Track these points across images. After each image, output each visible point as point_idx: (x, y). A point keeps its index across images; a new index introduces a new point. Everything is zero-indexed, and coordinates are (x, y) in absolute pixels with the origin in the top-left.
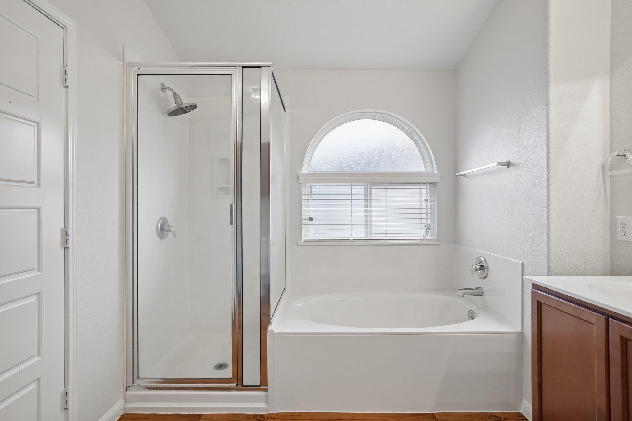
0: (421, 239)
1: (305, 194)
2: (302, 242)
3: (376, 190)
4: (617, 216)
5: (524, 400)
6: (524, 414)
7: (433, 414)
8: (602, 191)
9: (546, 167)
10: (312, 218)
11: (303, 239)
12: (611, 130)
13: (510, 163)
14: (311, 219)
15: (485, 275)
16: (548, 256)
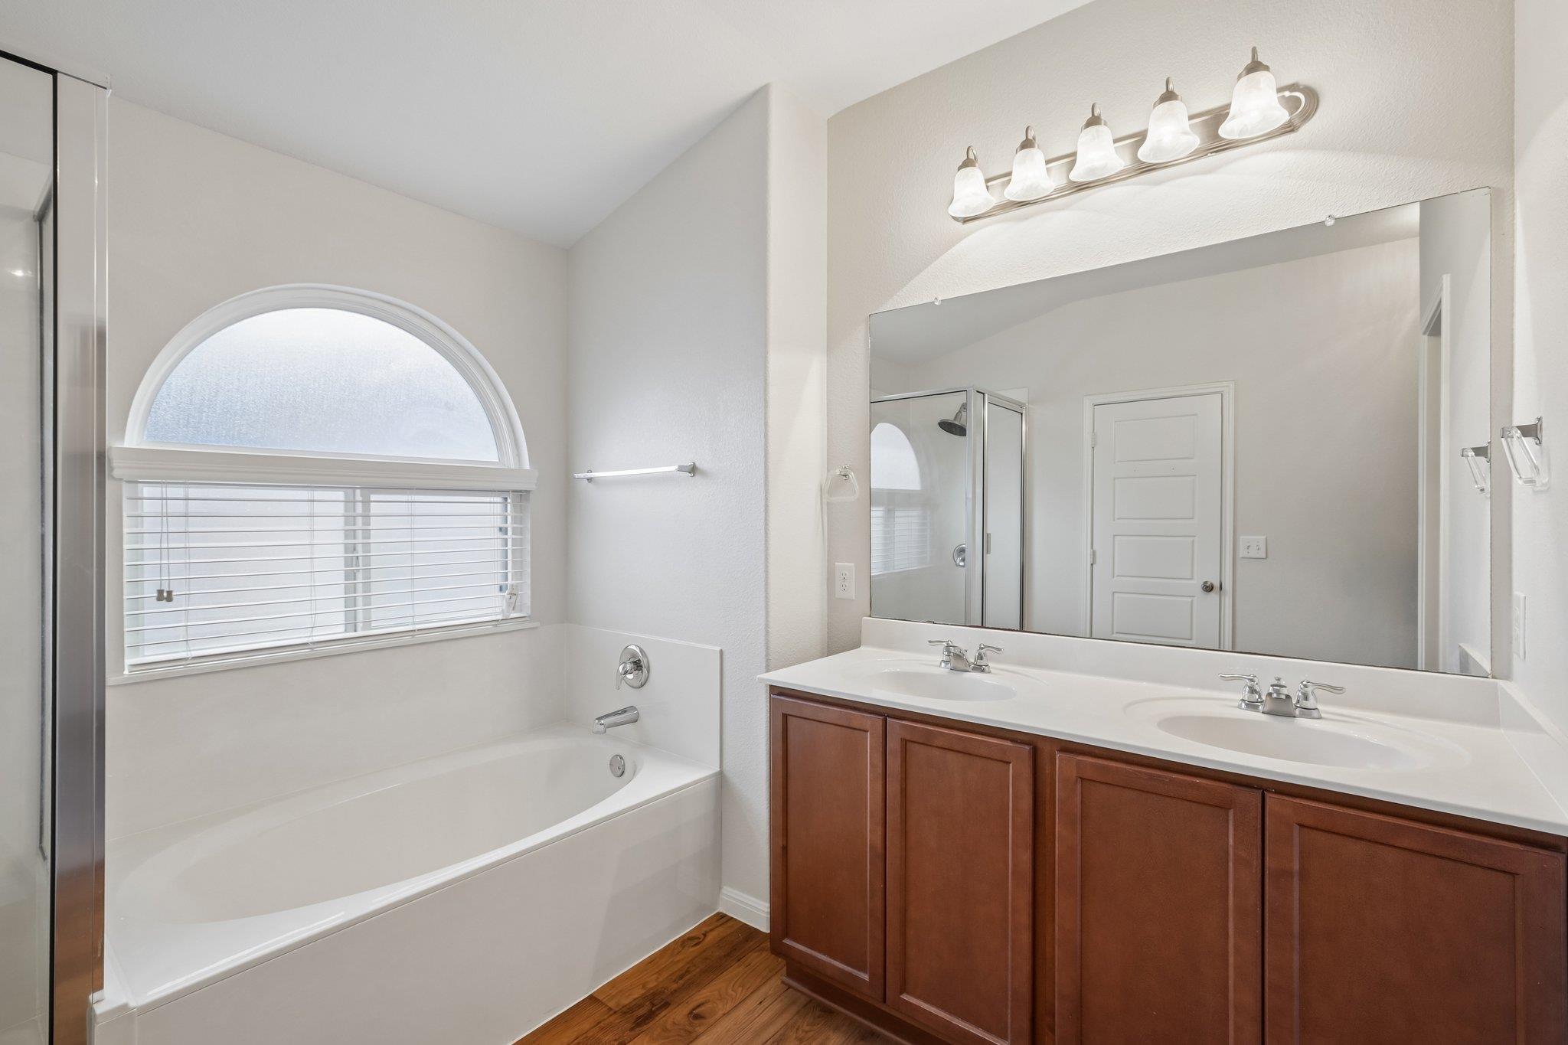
0: (498, 620)
1: (136, 513)
2: (126, 672)
3: (381, 505)
4: (836, 563)
5: (725, 887)
6: (724, 912)
7: (591, 997)
8: (821, 526)
9: (763, 484)
10: (170, 593)
11: (128, 661)
12: (828, 435)
13: (697, 468)
14: (166, 596)
15: (643, 680)
16: (767, 633)
